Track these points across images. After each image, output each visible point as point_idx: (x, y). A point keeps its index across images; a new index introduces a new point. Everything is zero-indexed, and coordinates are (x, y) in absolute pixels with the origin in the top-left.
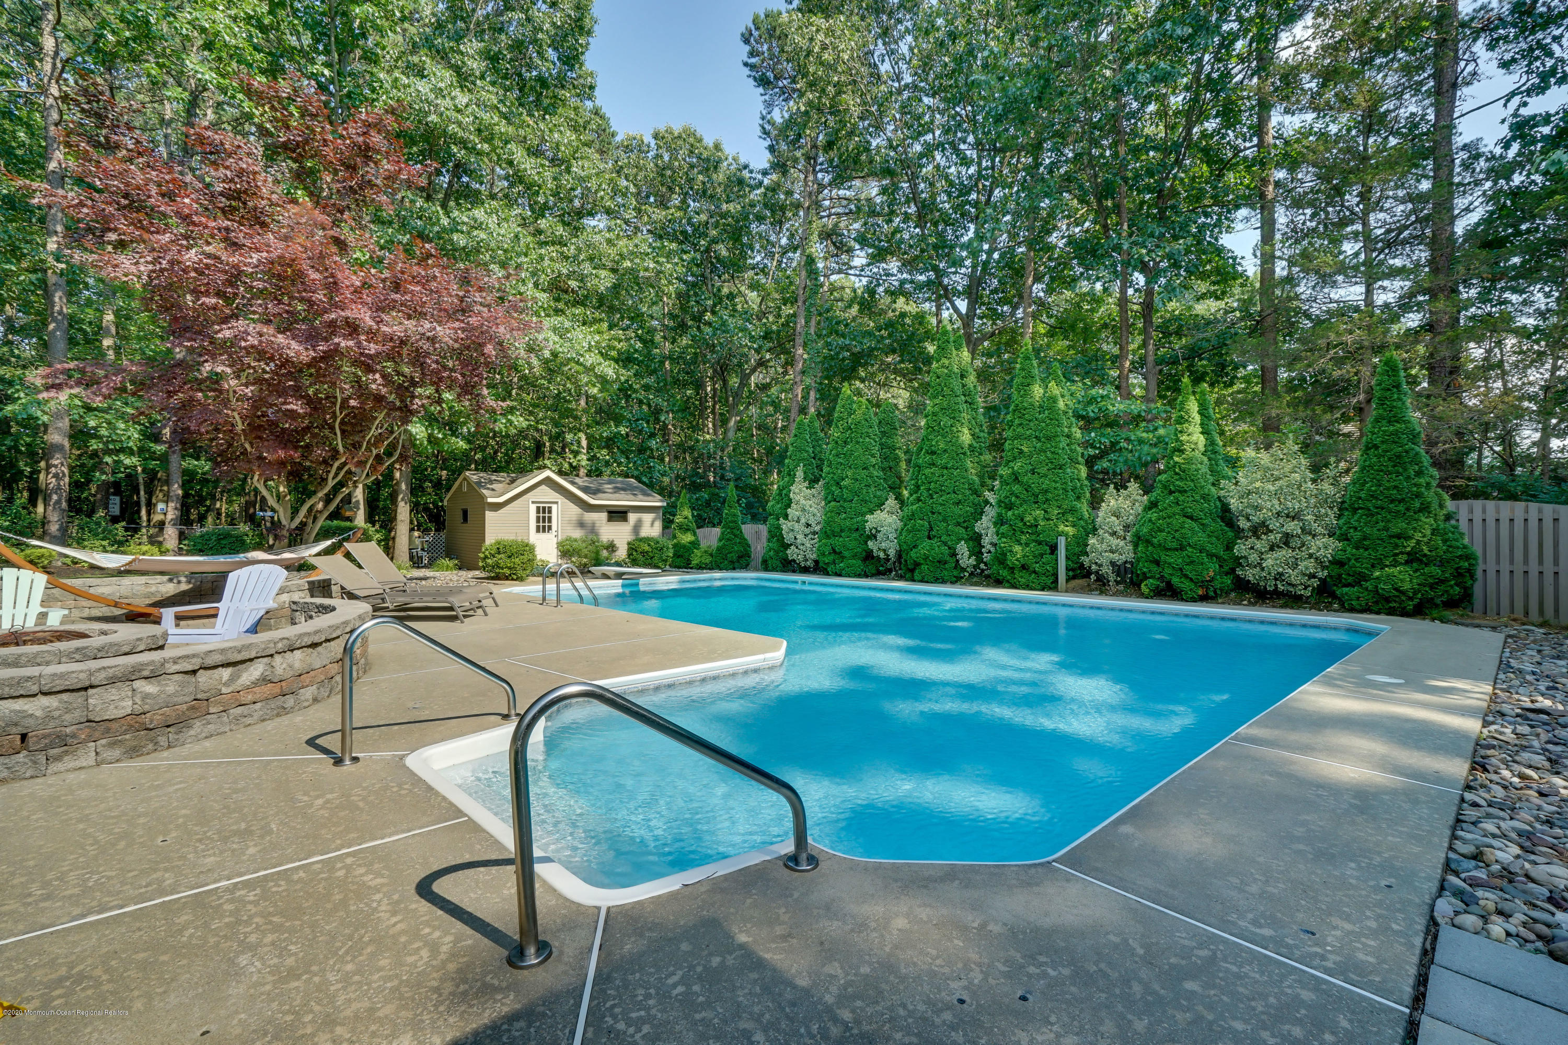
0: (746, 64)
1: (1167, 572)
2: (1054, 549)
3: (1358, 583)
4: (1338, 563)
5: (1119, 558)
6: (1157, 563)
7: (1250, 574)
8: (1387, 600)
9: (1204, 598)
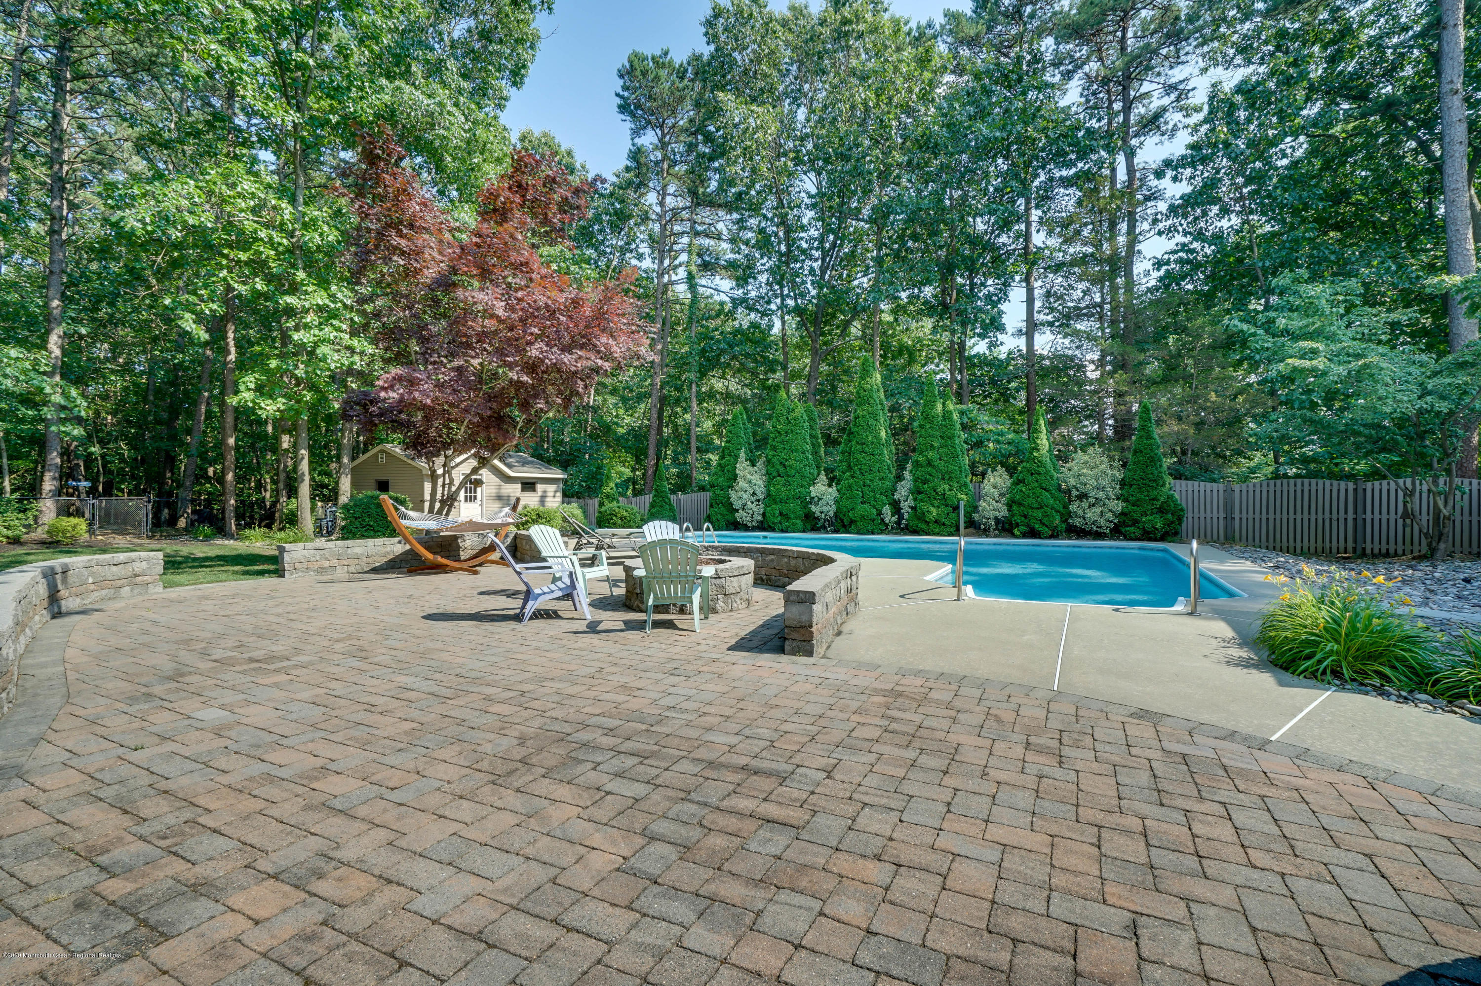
0: (617, 95)
1: (1033, 521)
2: (956, 508)
3: (1134, 525)
4: (1123, 514)
5: (1000, 515)
6: (1025, 516)
7: (1077, 522)
8: (1148, 533)
9: (1051, 537)
